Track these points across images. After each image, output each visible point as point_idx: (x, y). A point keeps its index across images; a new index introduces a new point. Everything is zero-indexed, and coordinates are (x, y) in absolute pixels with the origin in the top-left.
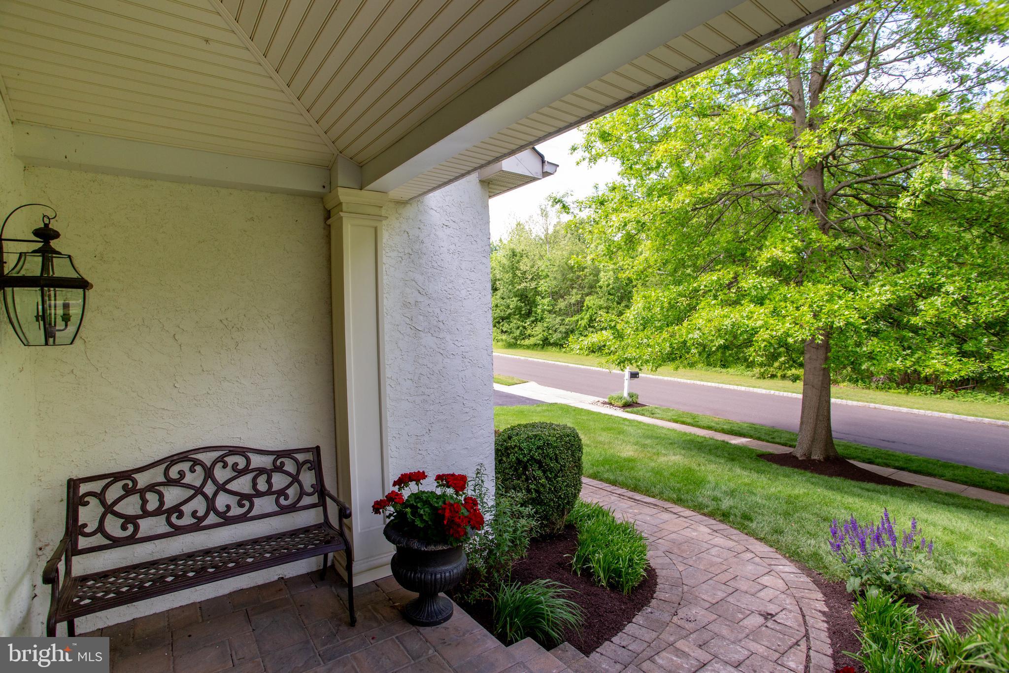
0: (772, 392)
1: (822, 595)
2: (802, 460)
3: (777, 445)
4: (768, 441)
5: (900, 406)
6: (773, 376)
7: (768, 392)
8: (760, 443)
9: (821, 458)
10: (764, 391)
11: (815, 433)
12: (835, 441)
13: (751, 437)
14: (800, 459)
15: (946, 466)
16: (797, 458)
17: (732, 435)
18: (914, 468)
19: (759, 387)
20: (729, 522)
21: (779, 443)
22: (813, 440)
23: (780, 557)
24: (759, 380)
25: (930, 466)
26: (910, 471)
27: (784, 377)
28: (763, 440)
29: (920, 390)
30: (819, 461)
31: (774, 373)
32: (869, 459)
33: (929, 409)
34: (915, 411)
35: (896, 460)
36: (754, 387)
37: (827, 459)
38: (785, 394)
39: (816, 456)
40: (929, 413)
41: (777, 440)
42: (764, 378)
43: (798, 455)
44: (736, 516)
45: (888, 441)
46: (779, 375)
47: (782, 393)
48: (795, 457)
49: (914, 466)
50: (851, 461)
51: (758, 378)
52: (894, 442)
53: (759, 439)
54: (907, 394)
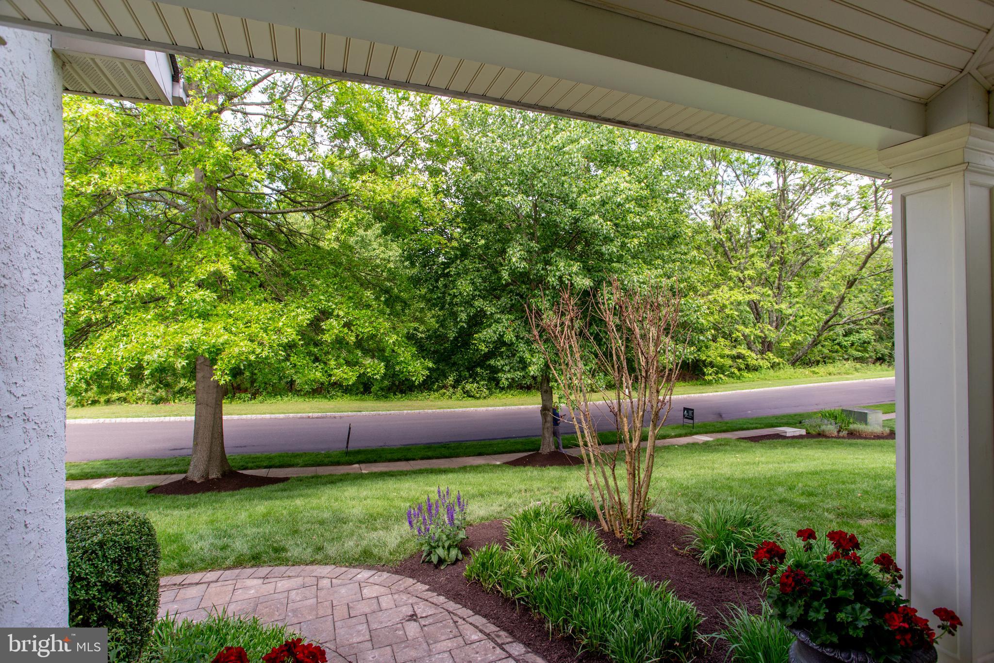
0: (101, 420)
1: (411, 580)
2: (201, 483)
3: (150, 477)
4: (138, 475)
5: (231, 414)
6: (94, 402)
7: (95, 421)
8: (130, 479)
9: (219, 475)
10: (90, 421)
11: (211, 452)
12: (227, 455)
13: (114, 475)
14: (198, 482)
15: (296, 456)
16: (195, 482)
17: (87, 479)
18: (278, 464)
19: (82, 417)
20: (265, 562)
21: (151, 474)
22: (210, 459)
23: (344, 569)
24: (76, 409)
25: (286, 459)
26: (276, 467)
27: (108, 402)
28: (131, 475)
29: (239, 398)
30: (218, 479)
31: (96, 398)
32: (243, 466)
33: (253, 414)
34: (244, 417)
35: (261, 461)
36: (75, 418)
37: (224, 475)
38: (118, 420)
39: (214, 475)
40: (254, 416)
41: (148, 471)
42: (83, 406)
43: (195, 479)
44: (266, 553)
45: (241, 447)
46: (102, 400)
47: (113, 420)
48: (193, 482)
49: (276, 462)
50: (241, 472)
51: (74, 407)
52: (245, 446)
53: (126, 475)
54: (231, 403)
